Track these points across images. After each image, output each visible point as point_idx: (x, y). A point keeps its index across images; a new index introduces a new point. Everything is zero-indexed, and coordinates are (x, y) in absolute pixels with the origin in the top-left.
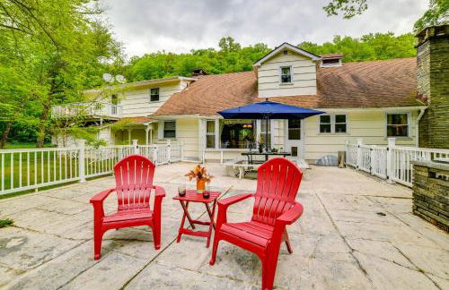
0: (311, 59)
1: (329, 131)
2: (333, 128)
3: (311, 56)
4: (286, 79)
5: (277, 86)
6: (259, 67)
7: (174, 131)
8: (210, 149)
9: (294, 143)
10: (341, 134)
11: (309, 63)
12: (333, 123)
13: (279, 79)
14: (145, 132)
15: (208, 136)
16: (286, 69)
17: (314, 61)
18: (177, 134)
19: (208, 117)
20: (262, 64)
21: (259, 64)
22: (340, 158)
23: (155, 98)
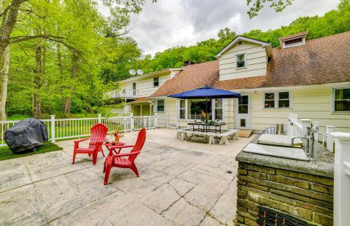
0: (261, 45)
1: (273, 106)
2: (276, 104)
3: (261, 43)
4: (241, 65)
5: (233, 70)
6: (220, 57)
7: (163, 107)
8: (181, 120)
9: (243, 116)
10: (284, 109)
11: (260, 49)
12: (276, 100)
13: (235, 65)
14: (149, 107)
15: (181, 111)
16: (240, 57)
17: (264, 47)
18: (165, 108)
20: (222, 54)
21: (219, 55)
23: (156, 84)
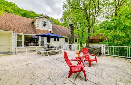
1: (56, 41)
2: (57, 40)
4: (45, 25)
5: (42, 26)
6: (37, 19)
10: (58, 42)
11: (51, 22)
16: (45, 22)
19: (18, 34)
20: (38, 18)
21: (37, 18)
22: (59, 47)
